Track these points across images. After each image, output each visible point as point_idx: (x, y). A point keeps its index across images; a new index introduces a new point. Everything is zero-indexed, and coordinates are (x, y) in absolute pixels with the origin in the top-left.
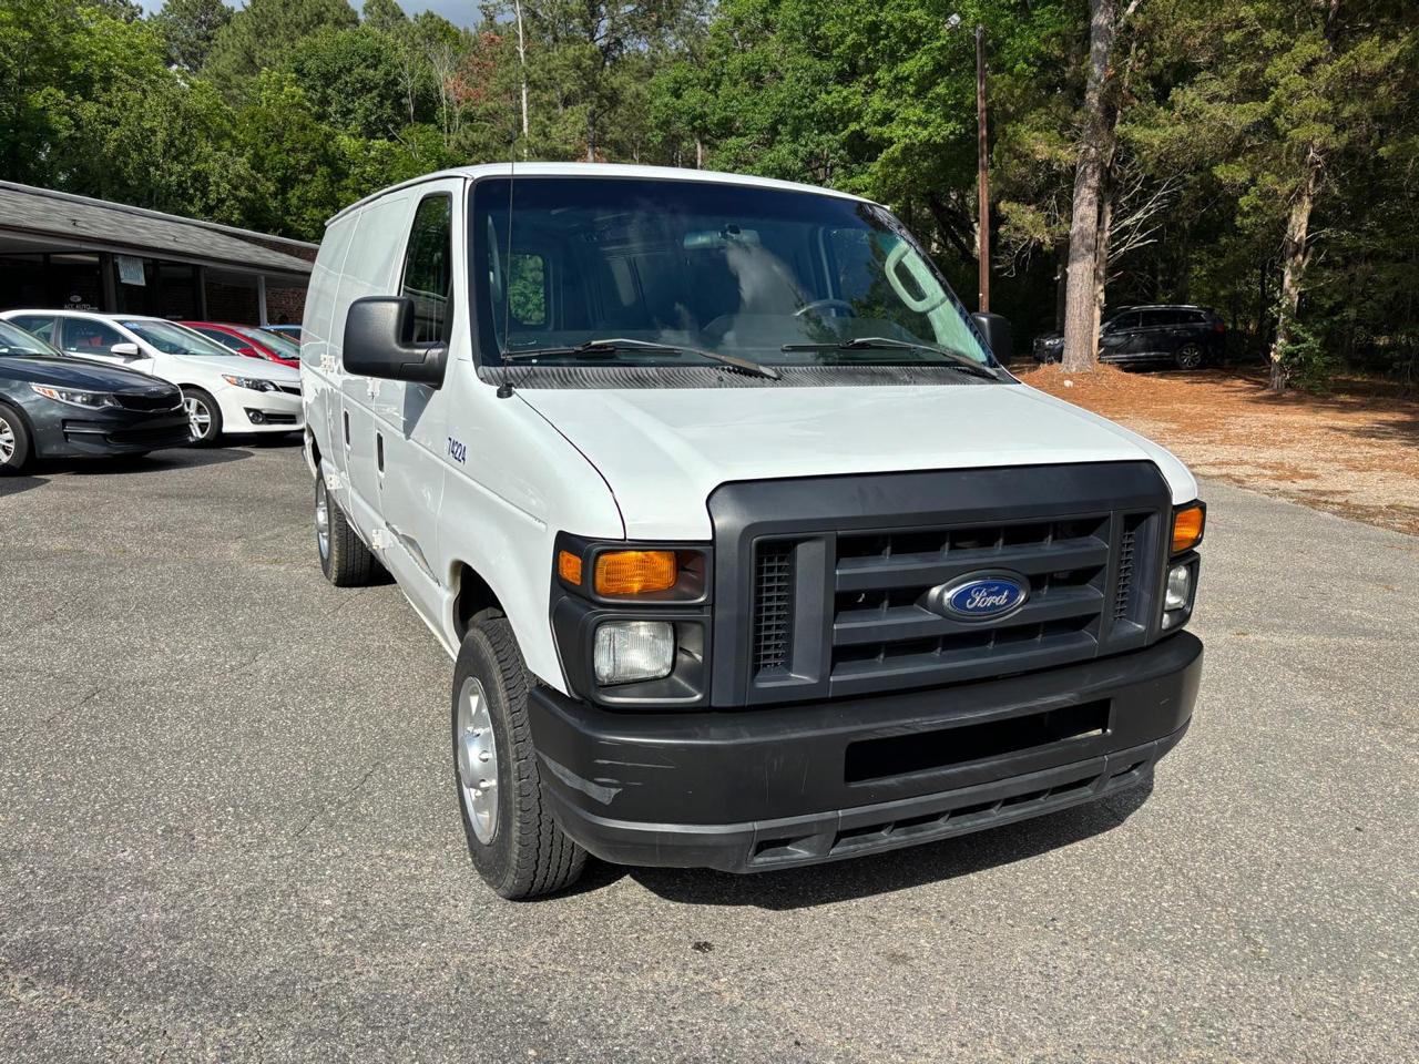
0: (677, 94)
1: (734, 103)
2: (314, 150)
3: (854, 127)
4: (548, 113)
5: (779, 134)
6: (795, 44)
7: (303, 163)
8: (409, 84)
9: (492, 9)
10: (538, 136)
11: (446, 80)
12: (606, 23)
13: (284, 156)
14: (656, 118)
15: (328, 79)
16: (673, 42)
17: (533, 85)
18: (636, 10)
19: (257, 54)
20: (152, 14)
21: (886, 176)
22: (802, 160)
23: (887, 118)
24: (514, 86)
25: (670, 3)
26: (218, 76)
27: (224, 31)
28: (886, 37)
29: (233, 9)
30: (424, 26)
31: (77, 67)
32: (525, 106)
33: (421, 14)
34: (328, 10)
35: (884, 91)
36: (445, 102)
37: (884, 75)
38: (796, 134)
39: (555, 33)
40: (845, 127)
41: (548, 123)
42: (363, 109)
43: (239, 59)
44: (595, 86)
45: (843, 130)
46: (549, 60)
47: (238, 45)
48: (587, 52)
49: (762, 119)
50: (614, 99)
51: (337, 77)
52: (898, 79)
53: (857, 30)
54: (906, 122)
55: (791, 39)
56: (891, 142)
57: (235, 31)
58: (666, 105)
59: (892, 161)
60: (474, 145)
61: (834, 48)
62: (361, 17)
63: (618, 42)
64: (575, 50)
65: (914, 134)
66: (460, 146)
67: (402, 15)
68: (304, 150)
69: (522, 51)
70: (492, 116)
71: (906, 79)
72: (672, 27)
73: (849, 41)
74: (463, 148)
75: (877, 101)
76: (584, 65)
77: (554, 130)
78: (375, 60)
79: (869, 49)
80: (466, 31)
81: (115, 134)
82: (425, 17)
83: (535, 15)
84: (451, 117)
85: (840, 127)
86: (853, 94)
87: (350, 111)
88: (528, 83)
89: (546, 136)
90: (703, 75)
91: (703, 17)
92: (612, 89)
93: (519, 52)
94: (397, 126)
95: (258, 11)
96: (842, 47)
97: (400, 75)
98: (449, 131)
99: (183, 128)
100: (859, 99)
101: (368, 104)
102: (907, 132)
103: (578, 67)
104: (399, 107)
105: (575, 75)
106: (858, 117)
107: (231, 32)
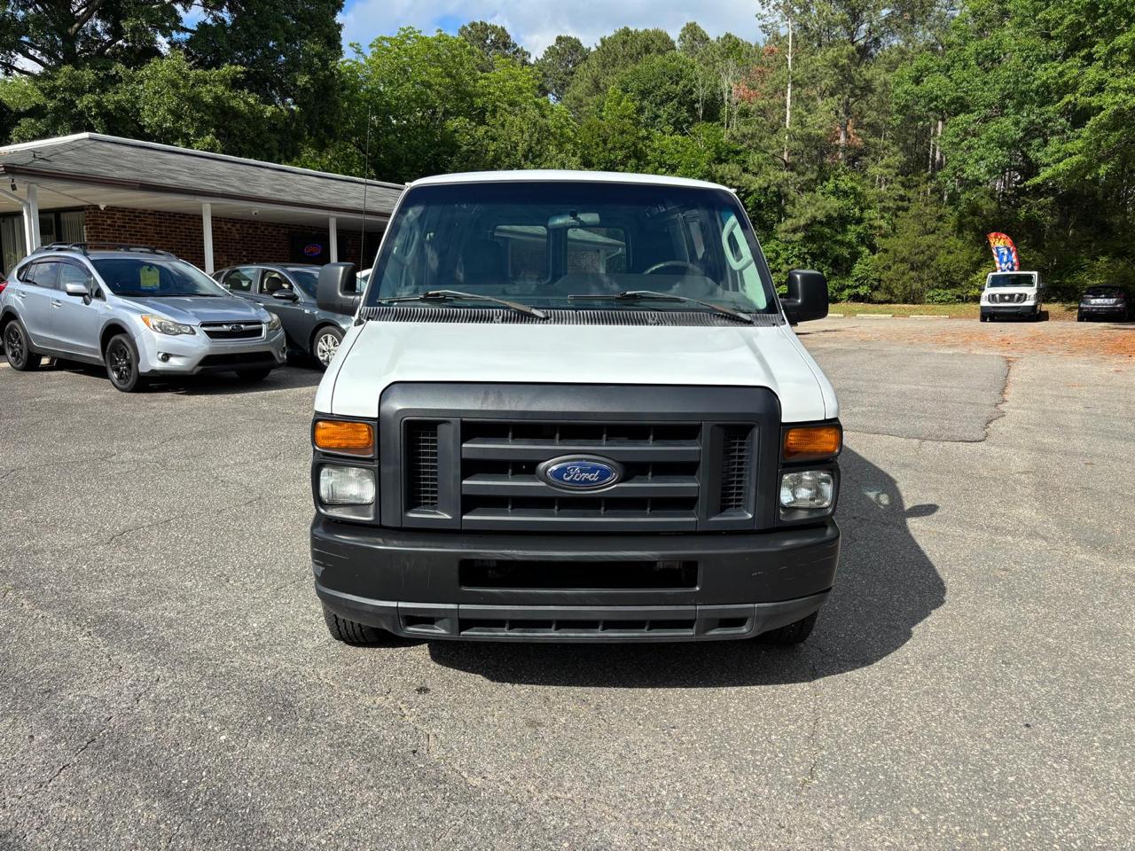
0: (917, 81)
1: (965, 84)
2: (628, 148)
3: (1068, 98)
4: (806, 106)
5: (1007, 107)
6: (1026, 29)
7: (619, 157)
8: (701, 93)
9: (770, 27)
10: (795, 125)
11: (731, 85)
12: (865, 26)
13: (606, 154)
14: (896, 104)
15: (644, 94)
16: (923, 36)
17: (795, 84)
18: (892, 12)
19: (602, 81)
20: (537, 59)
21: (1098, 141)
22: (1023, 130)
23: (1100, 88)
24: (782, 87)
25: (922, 3)
26: (575, 99)
27: (583, 66)
28: (1105, 14)
29: (590, 48)
30: (724, 46)
31: (479, 102)
32: (789, 101)
33: (722, 36)
34: (653, 42)
35: (1101, 63)
36: (726, 103)
37: (1101, 49)
38: (1019, 107)
39: (820, 40)
40: (1060, 99)
41: (805, 113)
42: (666, 114)
43: (589, 85)
44: (850, 80)
45: (1058, 101)
46: (811, 63)
47: (589, 75)
48: (845, 52)
49: (993, 96)
50: (867, 88)
51: (650, 93)
52: (1112, 52)
53: (1076, 11)
54: (1116, 90)
55: (1021, 25)
56: (1101, 109)
57: (588, 66)
58: (906, 92)
59: (1102, 126)
60: (744, 136)
61: (1053, 29)
62: (677, 45)
63: (877, 41)
64: (834, 52)
65: (1124, 101)
66: (733, 137)
67: (708, 39)
68: (621, 149)
69: (789, 58)
70: (763, 112)
71: (1120, 50)
72: (922, 23)
73: (1067, 22)
74: (735, 138)
75: (1092, 73)
76: (840, 64)
77: (809, 120)
78: (677, 77)
79: (1088, 27)
80: (757, 44)
81: (493, 147)
82: (725, 38)
83: (806, 28)
84: (730, 114)
85: (1056, 98)
86: (1072, 67)
87: (657, 116)
88: (793, 83)
89: (802, 124)
90: (943, 63)
91: (953, 12)
92: (865, 80)
93: (787, 60)
94: (691, 124)
95: (605, 49)
96: (1061, 28)
97: (694, 86)
98: (728, 126)
99: (538, 140)
100: (1075, 72)
101: (671, 111)
102: (1117, 99)
103: (836, 66)
104: (692, 110)
105: (832, 72)
106: (1074, 88)
107: (586, 66)
